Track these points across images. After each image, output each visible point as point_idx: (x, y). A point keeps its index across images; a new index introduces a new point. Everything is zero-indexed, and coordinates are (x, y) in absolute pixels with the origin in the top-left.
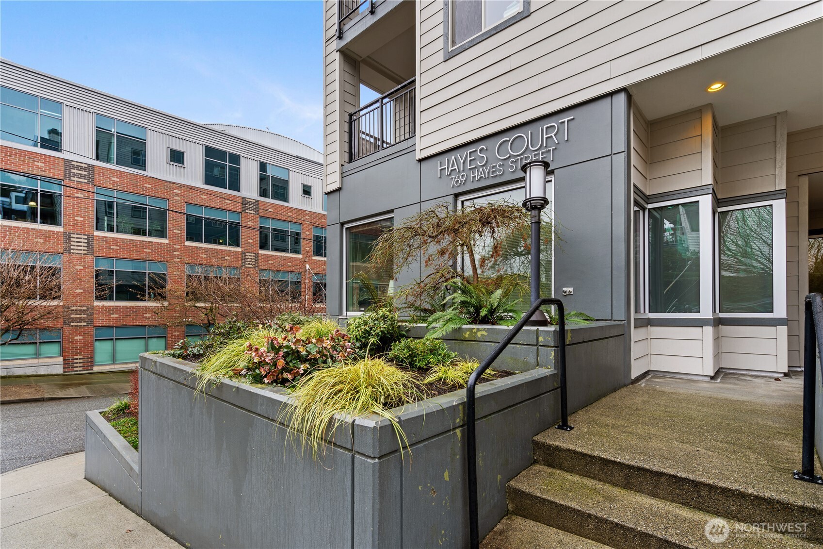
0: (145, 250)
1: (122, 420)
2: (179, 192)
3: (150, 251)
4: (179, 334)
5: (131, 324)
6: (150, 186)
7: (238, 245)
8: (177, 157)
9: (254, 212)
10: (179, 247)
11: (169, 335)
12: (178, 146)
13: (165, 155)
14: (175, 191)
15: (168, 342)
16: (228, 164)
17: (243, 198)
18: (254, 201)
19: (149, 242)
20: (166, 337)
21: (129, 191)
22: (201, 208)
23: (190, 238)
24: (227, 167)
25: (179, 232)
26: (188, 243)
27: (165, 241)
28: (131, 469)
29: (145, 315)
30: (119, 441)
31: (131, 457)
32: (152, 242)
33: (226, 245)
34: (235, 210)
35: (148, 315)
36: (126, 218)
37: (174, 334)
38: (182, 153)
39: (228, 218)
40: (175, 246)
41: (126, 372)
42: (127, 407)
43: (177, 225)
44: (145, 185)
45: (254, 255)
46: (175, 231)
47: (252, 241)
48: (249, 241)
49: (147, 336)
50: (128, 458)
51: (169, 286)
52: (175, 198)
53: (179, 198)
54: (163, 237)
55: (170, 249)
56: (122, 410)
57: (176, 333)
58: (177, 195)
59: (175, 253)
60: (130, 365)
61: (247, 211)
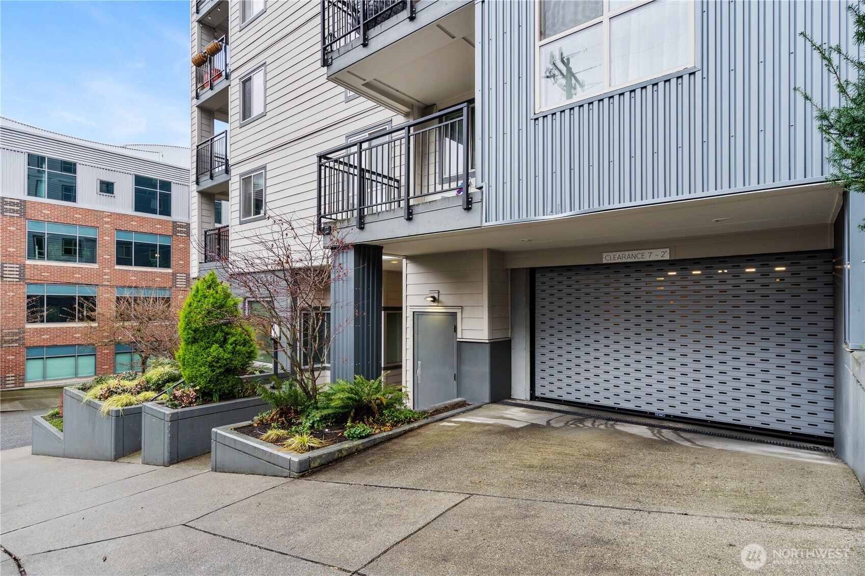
0: (75, 275)
1: (54, 420)
2: (109, 220)
3: (80, 276)
4: (108, 351)
5: (61, 344)
6: (80, 216)
7: (168, 266)
8: (107, 188)
9: (185, 235)
10: (109, 271)
11: (98, 353)
12: (108, 178)
13: (96, 186)
14: (105, 219)
15: (98, 360)
16: (158, 191)
17: (174, 222)
18: (185, 224)
19: (79, 267)
20: (95, 355)
21: (59, 222)
22: (131, 234)
23: (120, 262)
24: (157, 194)
25: (109, 257)
26: (118, 267)
27: (95, 266)
28: (60, 439)
29: (75, 335)
30: (53, 429)
31: (60, 435)
32: (82, 268)
33: (157, 267)
34: (166, 233)
35: (77, 335)
36: (56, 247)
37: (104, 352)
38: (112, 184)
39: (158, 241)
40: (105, 271)
41: (56, 388)
42: (58, 413)
43: (107, 251)
44: (76, 216)
45: (185, 275)
46: (105, 257)
47: (183, 262)
48: (180, 262)
49: (76, 355)
50: (58, 435)
51: (98, 309)
52: (105, 226)
53: (109, 226)
54: (93, 263)
55: (100, 274)
56: (55, 415)
57: (106, 351)
58: (107, 223)
59: (104, 277)
60: (60, 382)
61: (178, 234)
